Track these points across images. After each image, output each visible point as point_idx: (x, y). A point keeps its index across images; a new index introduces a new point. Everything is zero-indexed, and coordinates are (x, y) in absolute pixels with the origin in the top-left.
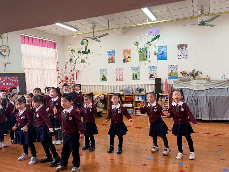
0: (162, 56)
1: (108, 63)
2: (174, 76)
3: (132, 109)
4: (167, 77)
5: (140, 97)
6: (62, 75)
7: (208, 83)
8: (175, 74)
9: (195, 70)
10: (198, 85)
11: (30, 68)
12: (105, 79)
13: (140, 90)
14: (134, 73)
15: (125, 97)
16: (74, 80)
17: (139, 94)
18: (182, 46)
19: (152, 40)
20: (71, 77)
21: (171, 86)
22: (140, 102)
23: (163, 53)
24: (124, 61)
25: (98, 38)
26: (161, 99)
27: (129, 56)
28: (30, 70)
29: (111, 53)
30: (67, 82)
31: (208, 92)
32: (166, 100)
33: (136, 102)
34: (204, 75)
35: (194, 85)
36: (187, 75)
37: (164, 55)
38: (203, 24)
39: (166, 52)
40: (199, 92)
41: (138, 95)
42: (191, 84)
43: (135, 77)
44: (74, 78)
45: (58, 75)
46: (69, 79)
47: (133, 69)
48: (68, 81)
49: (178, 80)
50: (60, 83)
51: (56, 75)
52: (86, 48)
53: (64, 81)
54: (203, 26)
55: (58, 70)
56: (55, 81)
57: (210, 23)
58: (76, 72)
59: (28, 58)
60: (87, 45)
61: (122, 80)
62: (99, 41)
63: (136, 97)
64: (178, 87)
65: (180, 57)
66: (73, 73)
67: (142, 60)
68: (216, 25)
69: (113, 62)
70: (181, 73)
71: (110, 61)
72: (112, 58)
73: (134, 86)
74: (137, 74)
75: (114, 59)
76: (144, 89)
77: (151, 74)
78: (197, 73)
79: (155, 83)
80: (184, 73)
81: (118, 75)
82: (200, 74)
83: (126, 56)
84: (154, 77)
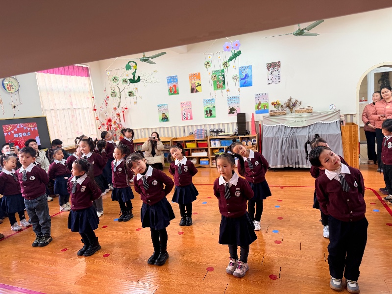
0: (245, 81)
1: (170, 95)
2: (263, 109)
3: (207, 159)
4: (254, 110)
5: (217, 142)
6: (102, 115)
7: (310, 117)
8: (265, 106)
9: (292, 100)
10: (297, 119)
11: (53, 108)
12: (166, 119)
13: (217, 132)
15: (197, 144)
16: (120, 122)
17: (215, 137)
18: (273, 66)
19: (231, 59)
20: (116, 118)
21: (260, 123)
22: (217, 149)
23: (246, 76)
24: (192, 91)
25: (150, 59)
26: (247, 143)
27: (198, 83)
28: (53, 112)
29: (172, 80)
30: (111, 125)
31: (311, 130)
32: (254, 143)
33: (213, 149)
34: (304, 106)
35: (291, 120)
36: (282, 106)
37: (248, 80)
38: (300, 33)
39: (251, 75)
40: (299, 130)
41: (215, 139)
42: (286, 120)
43: (209, 113)
44: (120, 119)
45: (96, 116)
46: (113, 121)
47: (206, 101)
48: (112, 123)
49: (269, 114)
50: (99, 128)
51: (94, 117)
52: (134, 74)
53: (106, 124)
54: (301, 37)
55: (96, 108)
56: (92, 125)
57: (311, 32)
58: (122, 110)
59: (48, 93)
60: (136, 70)
61: (191, 119)
62: (152, 63)
63: (212, 142)
64: (269, 124)
65: (270, 82)
66: (117, 112)
67: (218, 88)
68: (318, 35)
69: (176, 92)
70: (273, 104)
71: (171, 92)
72: (174, 88)
73: (208, 126)
74: (211, 109)
75: (177, 89)
76: (222, 130)
77: (231, 108)
78: (294, 103)
79: (238, 120)
80: (277, 105)
81: (185, 112)
82: (300, 104)
83: (194, 83)
84: (236, 113)
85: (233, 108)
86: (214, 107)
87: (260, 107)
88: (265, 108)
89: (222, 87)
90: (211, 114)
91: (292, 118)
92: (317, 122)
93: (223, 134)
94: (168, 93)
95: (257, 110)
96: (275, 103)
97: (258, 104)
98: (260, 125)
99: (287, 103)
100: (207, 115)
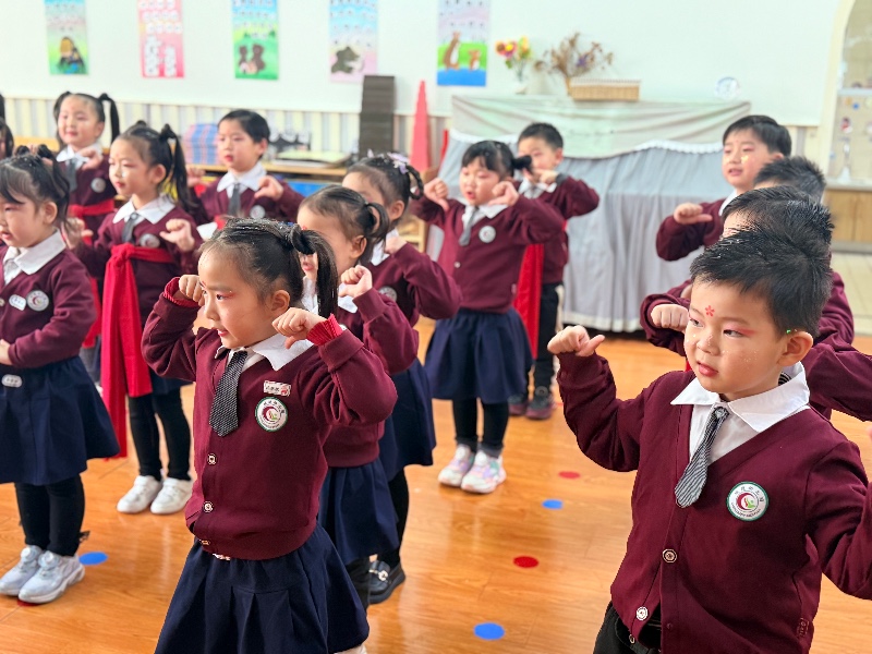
7: (630, 118)
8: (475, 57)
9: (581, 39)
12: (76, 62)
14: (246, 35)
31: (624, 173)
34: (619, 71)
43: (254, 58)
64: (470, 134)
76: (301, 140)
77: (342, 47)
78: (586, 56)
79: (365, 104)
80: (516, 55)
81: (153, 42)
82: (606, 64)
84: (361, 70)
85: (348, 49)
86: (273, 34)
87: (454, 58)
88: (472, 63)
90: (261, 65)
91: (562, 115)
92: (652, 144)
95: (443, 68)
96: (509, 48)
97: (447, 44)
98: (446, 134)
99: (559, 52)
100: (244, 66)
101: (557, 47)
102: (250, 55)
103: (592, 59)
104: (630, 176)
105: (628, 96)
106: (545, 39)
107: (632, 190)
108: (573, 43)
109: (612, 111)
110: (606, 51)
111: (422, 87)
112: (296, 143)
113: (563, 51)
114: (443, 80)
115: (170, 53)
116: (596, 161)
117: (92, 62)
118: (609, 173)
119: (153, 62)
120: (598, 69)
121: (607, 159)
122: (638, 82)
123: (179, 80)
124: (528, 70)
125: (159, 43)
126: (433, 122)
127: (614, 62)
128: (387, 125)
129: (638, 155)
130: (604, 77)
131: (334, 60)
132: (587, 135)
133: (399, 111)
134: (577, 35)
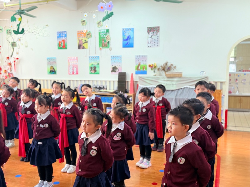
0: (128, 43)
1: (59, 49)
4: (134, 71)
7: (179, 81)
12: (54, 71)
13: (100, 88)
14: (92, 65)
16: (11, 71)
17: (98, 93)
18: (153, 30)
19: (104, 20)
20: (7, 67)
21: (139, 83)
23: (129, 38)
27: (85, 40)
30: (1, 74)
37: (130, 41)
39: (133, 37)
40: (168, 93)
43: (94, 70)
44: (11, 68)
46: (4, 69)
47: (92, 58)
48: (2, 72)
52: (18, 26)
58: (14, 60)
62: (32, 16)
65: (150, 45)
66: (9, 62)
68: (182, 2)
69: (64, 47)
71: (60, 46)
72: (63, 42)
73: (92, 82)
74: (96, 65)
75: (65, 44)
76: (104, 87)
77: (114, 66)
78: (169, 67)
79: (119, 79)
80: (153, 67)
81: (71, 67)
82: (174, 69)
83: (82, 40)
84: (118, 71)
85: (115, 67)
86: (98, 64)
87: (139, 68)
88: (143, 69)
89: (106, 46)
90: (95, 71)
91: (164, 80)
92: (185, 87)
93: (105, 90)
94: (57, 47)
95: (137, 70)
96: (151, 66)
97: (138, 65)
98: (138, 85)
99: (163, 66)
100: (92, 71)
101: (162, 65)
102: (93, 69)
103: (171, 68)
104: (181, 94)
105: (179, 76)
106: (160, 63)
107: (181, 97)
108: (166, 64)
109: (176, 79)
110: (174, 66)
111: (132, 74)
112: (103, 88)
113: (164, 66)
114: (137, 73)
115: (75, 69)
116: (172, 91)
117: (57, 71)
118: (176, 93)
119: (71, 71)
120: (172, 70)
121: (175, 90)
122: (182, 73)
123: (77, 75)
124: (156, 70)
125: (73, 67)
126: (135, 82)
127: (176, 68)
128: (124, 83)
129: (182, 89)
130: (174, 72)
131: (112, 69)
132: (170, 85)
133: (127, 80)
134: (167, 62)
